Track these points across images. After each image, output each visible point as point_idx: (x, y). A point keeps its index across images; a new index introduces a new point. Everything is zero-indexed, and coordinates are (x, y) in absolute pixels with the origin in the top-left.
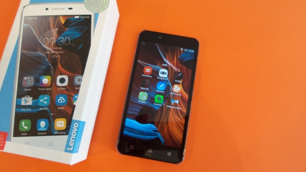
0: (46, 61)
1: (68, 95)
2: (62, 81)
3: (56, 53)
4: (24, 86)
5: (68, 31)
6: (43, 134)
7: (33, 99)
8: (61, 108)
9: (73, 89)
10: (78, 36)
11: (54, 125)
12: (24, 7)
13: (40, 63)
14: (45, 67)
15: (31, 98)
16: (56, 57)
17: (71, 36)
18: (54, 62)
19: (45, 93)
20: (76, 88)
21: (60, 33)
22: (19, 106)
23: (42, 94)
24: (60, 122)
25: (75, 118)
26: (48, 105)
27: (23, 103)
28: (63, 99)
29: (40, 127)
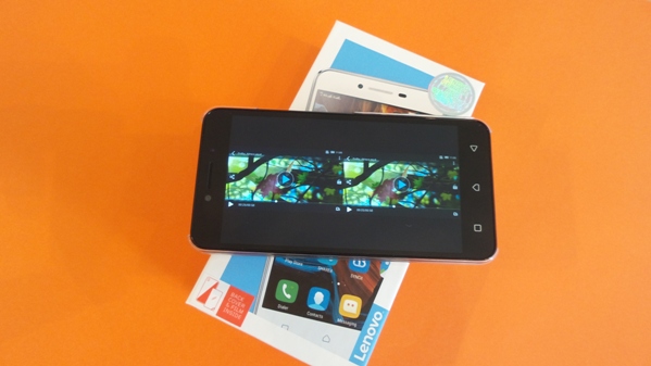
8: (357, 277)
11: (339, 306)
12: (320, 72)
24: (351, 302)
25: (377, 301)
26: (335, 264)
28: (363, 261)
29: (314, 302)
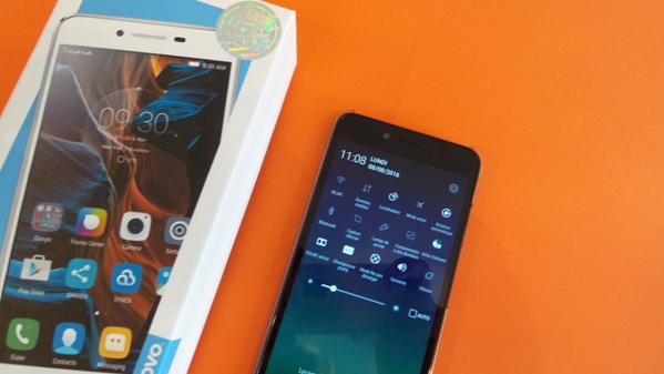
0: (99, 170)
1: (146, 267)
2: (135, 226)
3: (127, 152)
4: (35, 228)
5: (165, 97)
6: (68, 363)
7: (53, 267)
8: (123, 300)
9: (161, 253)
10: (192, 113)
11: (98, 344)
12: (63, 20)
13: (85, 173)
14: (96, 184)
15: (49, 263)
16: (128, 160)
17: (173, 112)
18: (120, 173)
19: (86, 253)
20: (169, 251)
21: (145, 100)
22: (13, 280)
23: (79, 257)
24: (116, 336)
25: (156, 329)
26: (89, 287)
27: (25, 274)
28: (131, 276)
29: (62, 345)
